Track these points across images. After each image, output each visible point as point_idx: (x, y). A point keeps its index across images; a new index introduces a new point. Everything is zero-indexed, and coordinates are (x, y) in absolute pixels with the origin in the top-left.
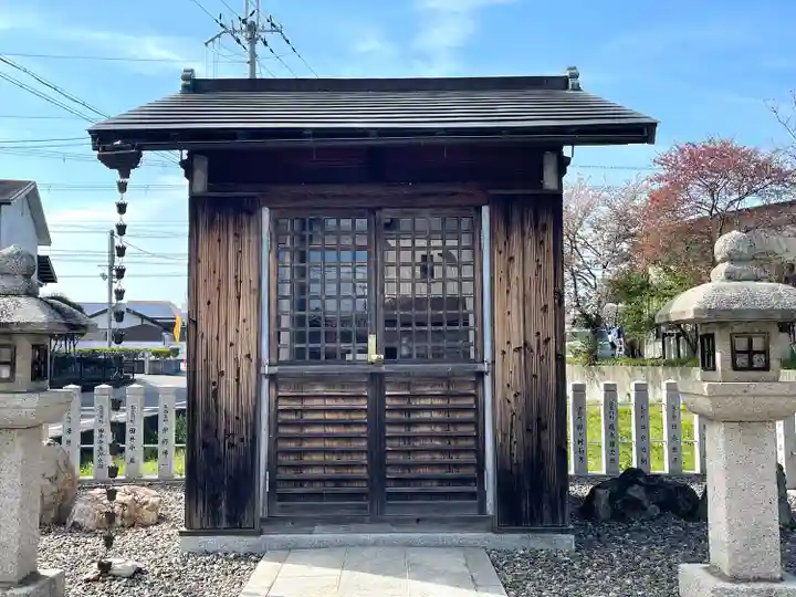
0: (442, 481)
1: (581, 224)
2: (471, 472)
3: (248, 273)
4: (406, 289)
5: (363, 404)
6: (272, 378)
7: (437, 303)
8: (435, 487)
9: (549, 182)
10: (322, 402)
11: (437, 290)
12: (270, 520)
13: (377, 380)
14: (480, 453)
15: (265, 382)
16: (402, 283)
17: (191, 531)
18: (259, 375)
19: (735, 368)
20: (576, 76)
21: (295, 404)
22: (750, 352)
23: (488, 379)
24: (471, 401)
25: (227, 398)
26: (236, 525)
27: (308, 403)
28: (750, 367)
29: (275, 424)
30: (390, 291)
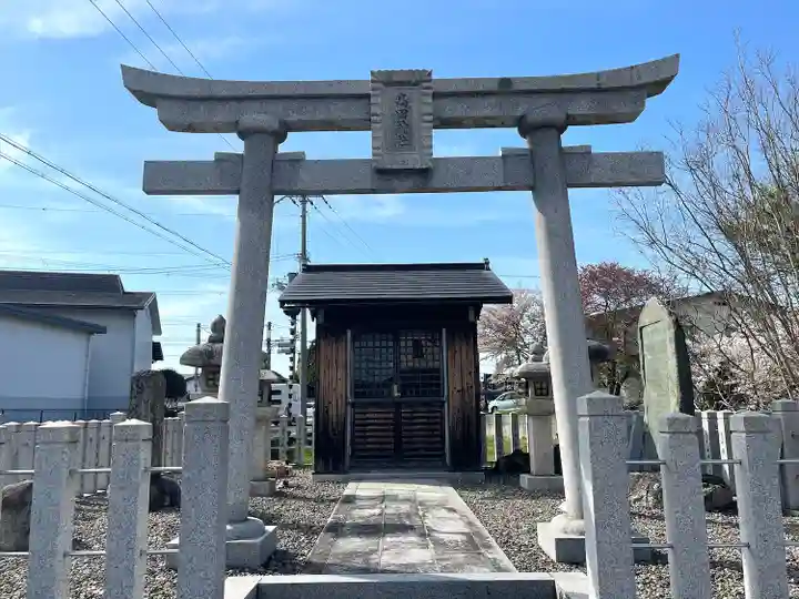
0: (426, 450)
1: (521, 318)
2: (439, 446)
3: (341, 358)
4: (410, 364)
5: (391, 415)
6: (353, 405)
7: (424, 371)
8: (423, 452)
9: (471, 318)
10: (373, 415)
11: (424, 365)
12: (351, 468)
13: (398, 405)
14: (443, 437)
15: (349, 408)
16: (408, 361)
17: (316, 473)
18: (346, 404)
19: (536, 395)
20: (487, 263)
21: (362, 416)
22: (541, 389)
23: (446, 405)
24: (438, 414)
25: (333, 412)
26: (336, 470)
27: (368, 415)
28: (542, 395)
29: (354, 424)
30: (403, 365)
